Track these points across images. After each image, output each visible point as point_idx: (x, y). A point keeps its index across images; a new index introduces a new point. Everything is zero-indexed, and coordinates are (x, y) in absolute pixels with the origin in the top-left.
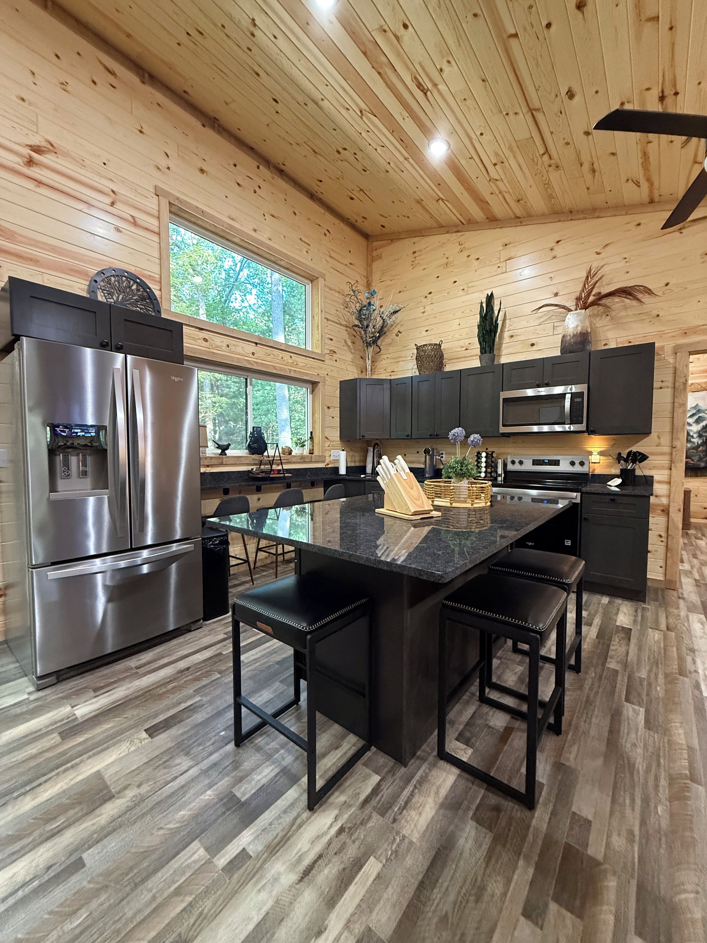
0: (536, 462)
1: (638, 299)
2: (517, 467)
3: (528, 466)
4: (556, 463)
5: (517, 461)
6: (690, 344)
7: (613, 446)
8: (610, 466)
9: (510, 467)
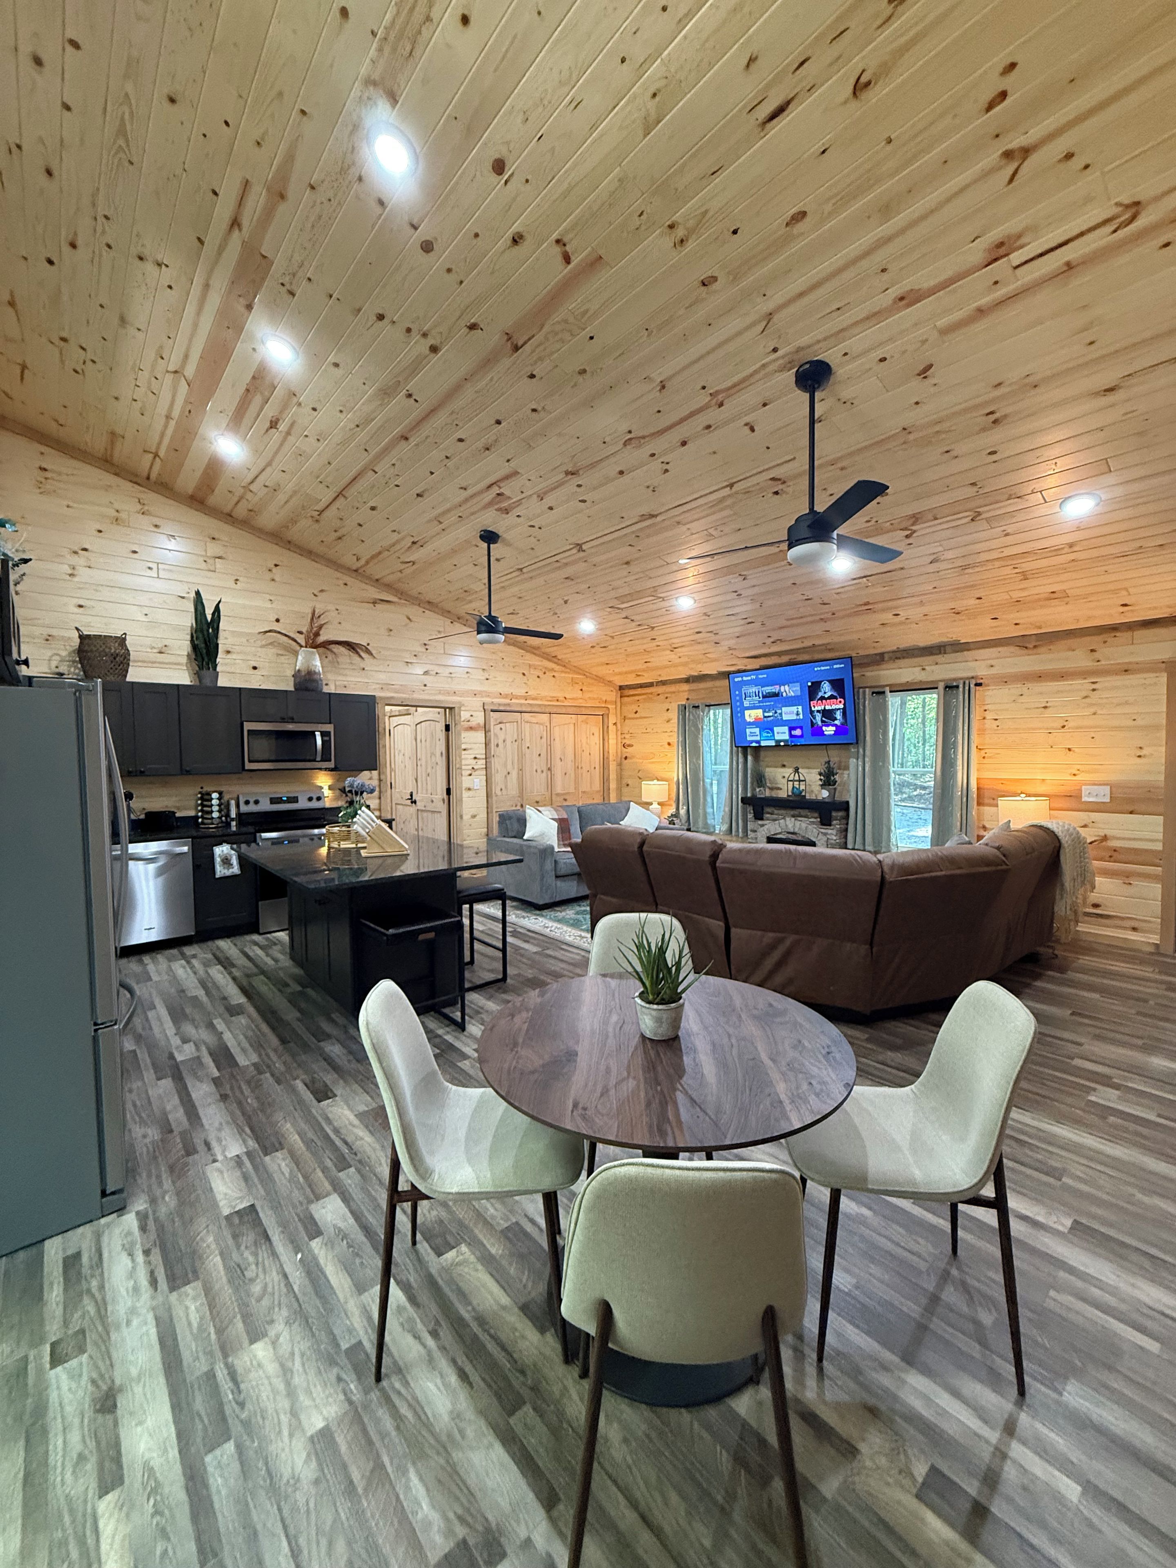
0: (273, 801)
1: (360, 656)
2: (252, 808)
3: (265, 806)
4: (295, 800)
5: (252, 801)
6: (388, 698)
7: (338, 780)
8: (336, 799)
9: (244, 809)
